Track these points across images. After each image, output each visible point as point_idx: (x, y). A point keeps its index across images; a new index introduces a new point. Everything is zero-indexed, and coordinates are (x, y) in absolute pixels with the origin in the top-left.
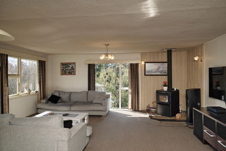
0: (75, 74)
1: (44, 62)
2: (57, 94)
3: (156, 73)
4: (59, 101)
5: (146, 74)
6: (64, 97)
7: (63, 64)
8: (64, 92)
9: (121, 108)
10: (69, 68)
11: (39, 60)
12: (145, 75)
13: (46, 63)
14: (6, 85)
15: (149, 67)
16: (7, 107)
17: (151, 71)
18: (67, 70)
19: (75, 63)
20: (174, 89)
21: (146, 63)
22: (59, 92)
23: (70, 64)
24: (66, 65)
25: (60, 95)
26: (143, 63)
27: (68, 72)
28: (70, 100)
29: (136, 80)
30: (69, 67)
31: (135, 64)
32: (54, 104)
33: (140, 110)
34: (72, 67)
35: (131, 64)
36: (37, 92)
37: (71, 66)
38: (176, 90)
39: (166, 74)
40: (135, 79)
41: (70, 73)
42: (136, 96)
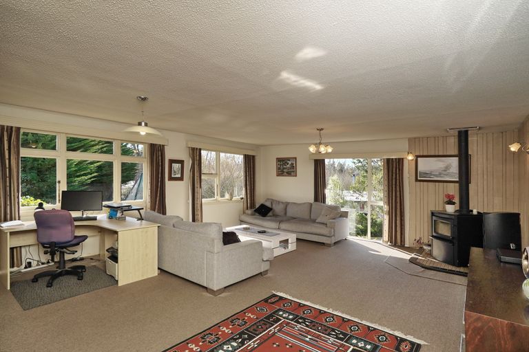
0: (296, 176)
1: (254, 157)
2: (268, 204)
3: (441, 177)
4: (270, 214)
5: (419, 179)
6: (278, 209)
7: (279, 160)
8: (279, 202)
9: (371, 239)
10: (288, 166)
11: (245, 155)
12: (417, 180)
13: (256, 158)
14: (198, 186)
15: (425, 165)
16: (199, 213)
17: (431, 174)
18: (285, 168)
19: (296, 158)
20: (472, 211)
21: (417, 157)
22: (272, 201)
23: (289, 159)
24: (283, 161)
25: (272, 205)
26: (410, 157)
27: (287, 173)
28: (286, 214)
29: (398, 189)
30: (288, 164)
31: (396, 159)
32: (261, 217)
33: (406, 246)
34: (292, 164)
35: (388, 160)
36: (242, 198)
37: (290, 163)
38: (478, 212)
39: (457, 180)
40: (396, 187)
41: (289, 174)
42: (398, 219)
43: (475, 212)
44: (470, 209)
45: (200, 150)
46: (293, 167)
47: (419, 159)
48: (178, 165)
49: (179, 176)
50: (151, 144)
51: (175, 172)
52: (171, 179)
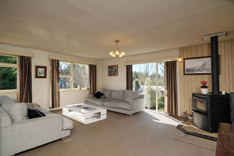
0: (118, 76)
1: (95, 66)
2: (102, 92)
3: (200, 71)
4: (102, 97)
5: (186, 73)
6: (107, 94)
7: (109, 67)
8: (108, 90)
9: (158, 111)
10: (114, 70)
11: (90, 65)
12: (184, 74)
13: (97, 66)
14: (57, 81)
15: (190, 64)
16: (57, 97)
17: (193, 70)
18: (112, 72)
19: (117, 66)
20: (221, 93)
21: (185, 59)
22: (104, 90)
23: (114, 66)
24: (111, 67)
25: (104, 92)
26: (180, 60)
27: (113, 74)
28: (111, 97)
29: (173, 81)
30: (113, 69)
31: (171, 62)
32: (97, 99)
33: (178, 116)
34: (116, 69)
35: (167, 62)
36: (88, 89)
37: (114, 68)
38: (226, 93)
39: (211, 72)
40: (172, 79)
41: (114, 75)
42: (173, 99)
43: (223, 93)
44: (220, 91)
45: (58, 61)
46: (116, 71)
47: (186, 61)
48: (42, 69)
49: (43, 75)
50: (21, 56)
51: (40, 73)
52: (37, 77)
